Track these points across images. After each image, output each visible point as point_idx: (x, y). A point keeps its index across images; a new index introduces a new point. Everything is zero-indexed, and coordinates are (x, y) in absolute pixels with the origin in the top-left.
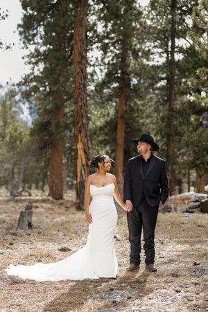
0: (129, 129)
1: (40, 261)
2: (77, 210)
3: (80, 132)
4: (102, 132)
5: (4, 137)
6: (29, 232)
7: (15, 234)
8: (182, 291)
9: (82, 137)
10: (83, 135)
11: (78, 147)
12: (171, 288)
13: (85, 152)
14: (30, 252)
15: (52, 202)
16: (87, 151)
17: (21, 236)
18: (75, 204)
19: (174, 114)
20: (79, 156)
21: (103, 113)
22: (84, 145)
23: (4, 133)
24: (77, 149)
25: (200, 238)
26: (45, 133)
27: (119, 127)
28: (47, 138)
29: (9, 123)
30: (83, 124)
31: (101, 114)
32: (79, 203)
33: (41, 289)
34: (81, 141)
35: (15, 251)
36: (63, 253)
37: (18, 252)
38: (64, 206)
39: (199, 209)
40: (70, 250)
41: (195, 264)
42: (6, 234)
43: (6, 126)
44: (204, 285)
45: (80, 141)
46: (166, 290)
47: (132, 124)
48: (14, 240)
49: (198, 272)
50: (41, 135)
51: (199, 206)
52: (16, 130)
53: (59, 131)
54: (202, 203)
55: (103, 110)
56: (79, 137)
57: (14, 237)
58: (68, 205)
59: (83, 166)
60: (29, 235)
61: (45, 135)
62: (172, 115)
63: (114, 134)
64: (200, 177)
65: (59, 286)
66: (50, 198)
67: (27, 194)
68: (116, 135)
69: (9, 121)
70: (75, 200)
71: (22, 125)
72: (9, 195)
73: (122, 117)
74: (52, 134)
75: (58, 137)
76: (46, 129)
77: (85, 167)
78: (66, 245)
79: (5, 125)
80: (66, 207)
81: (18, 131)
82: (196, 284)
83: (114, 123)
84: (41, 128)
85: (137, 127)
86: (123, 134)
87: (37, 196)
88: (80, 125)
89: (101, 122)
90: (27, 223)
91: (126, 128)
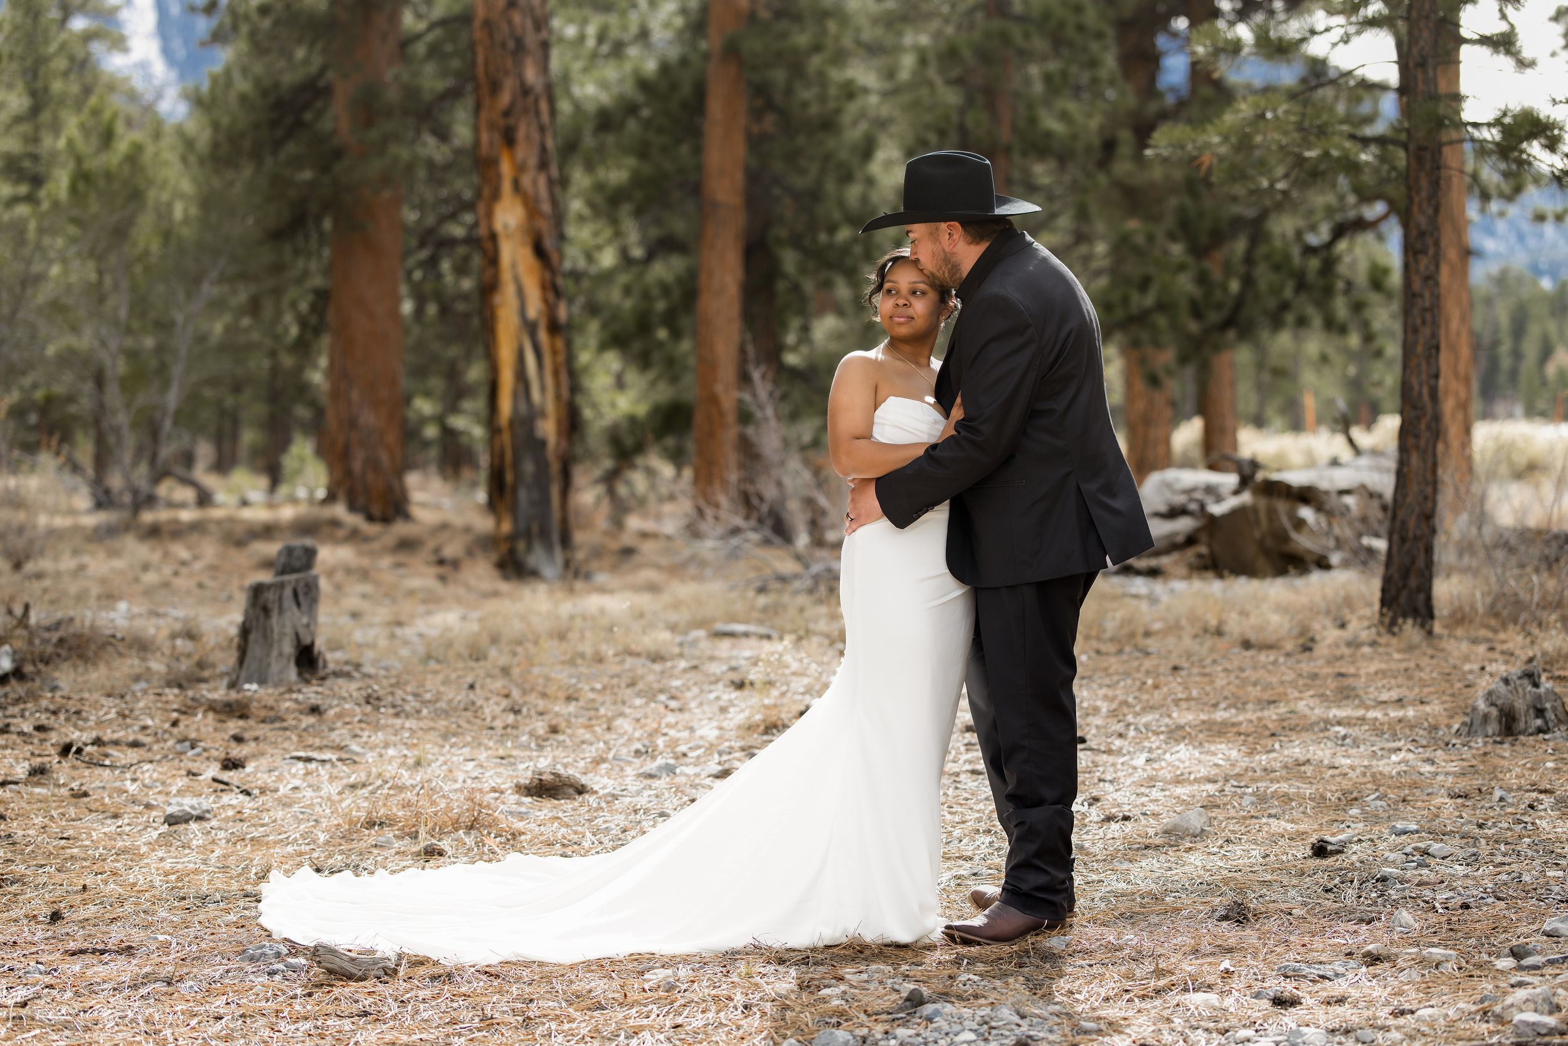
0: (770, 122)
1: (432, 853)
2: (506, 577)
3: (509, 139)
4: (610, 139)
5: (37, 181)
6: (311, 693)
7: (237, 710)
8: (1308, 1001)
9: (520, 168)
10: (527, 152)
11: (498, 226)
12: (1237, 983)
13: (540, 251)
14: (358, 805)
15: (354, 536)
16: (549, 243)
17: (273, 718)
18: (487, 543)
19: (1016, 32)
20: (506, 276)
21: (614, 33)
22: (532, 210)
23: (35, 158)
24: (493, 237)
25: (1282, 709)
26: (291, 148)
27: (716, 108)
28: (307, 175)
29: (62, 101)
30: (525, 91)
31: (601, 38)
32: (512, 538)
33: (499, 1006)
34: (517, 186)
35: (267, 799)
36: (545, 809)
37: (286, 804)
38: (425, 553)
39: (1190, 553)
40: (581, 790)
41: (1320, 850)
42: (187, 711)
43: (45, 116)
44: (1422, 962)
45: (507, 186)
46: (1213, 998)
47: (789, 91)
48: (238, 739)
49: (1351, 892)
50: (269, 161)
51: (1191, 540)
52: (107, 137)
53: (374, 134)
54: (1212, 520)
55: (613, 20)
56: (506, 169)
57: (234, 726)
58: (451, 550)
59: (531, 328)
60: (315, 710)
61: (297, 162)
62: (1005, 38)
63: (684, 149)
64: (1154, 381)
65: (599, 986)
66: (339, 510)
67: (187, 494)
68: (698, 150)
69: (57, 86)
70: (484, 524)
71: (134, 111)
72: (83, 501)
73: (732, 51)
74: (338, 154)
75: (375, 167)
76: (299, 124)
77: (543, 336)
78: (544, 763)
79: (35, 111)
80: (441, 562)
81: (122, 146)
82: (1373, 959)
83: (686, 90)
84: (274, 124)
85: (814, 110)
86: (740, 150)
87: (245, 503)
88: (505, 98)
89: (603, 85)
90: (288, 648)
91: (757, 114)
